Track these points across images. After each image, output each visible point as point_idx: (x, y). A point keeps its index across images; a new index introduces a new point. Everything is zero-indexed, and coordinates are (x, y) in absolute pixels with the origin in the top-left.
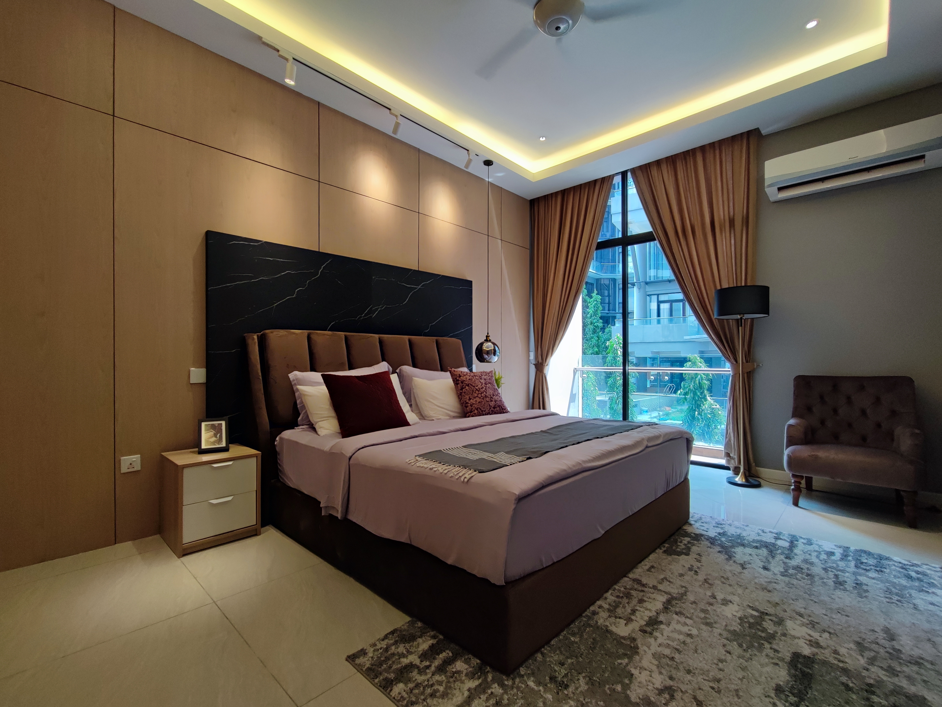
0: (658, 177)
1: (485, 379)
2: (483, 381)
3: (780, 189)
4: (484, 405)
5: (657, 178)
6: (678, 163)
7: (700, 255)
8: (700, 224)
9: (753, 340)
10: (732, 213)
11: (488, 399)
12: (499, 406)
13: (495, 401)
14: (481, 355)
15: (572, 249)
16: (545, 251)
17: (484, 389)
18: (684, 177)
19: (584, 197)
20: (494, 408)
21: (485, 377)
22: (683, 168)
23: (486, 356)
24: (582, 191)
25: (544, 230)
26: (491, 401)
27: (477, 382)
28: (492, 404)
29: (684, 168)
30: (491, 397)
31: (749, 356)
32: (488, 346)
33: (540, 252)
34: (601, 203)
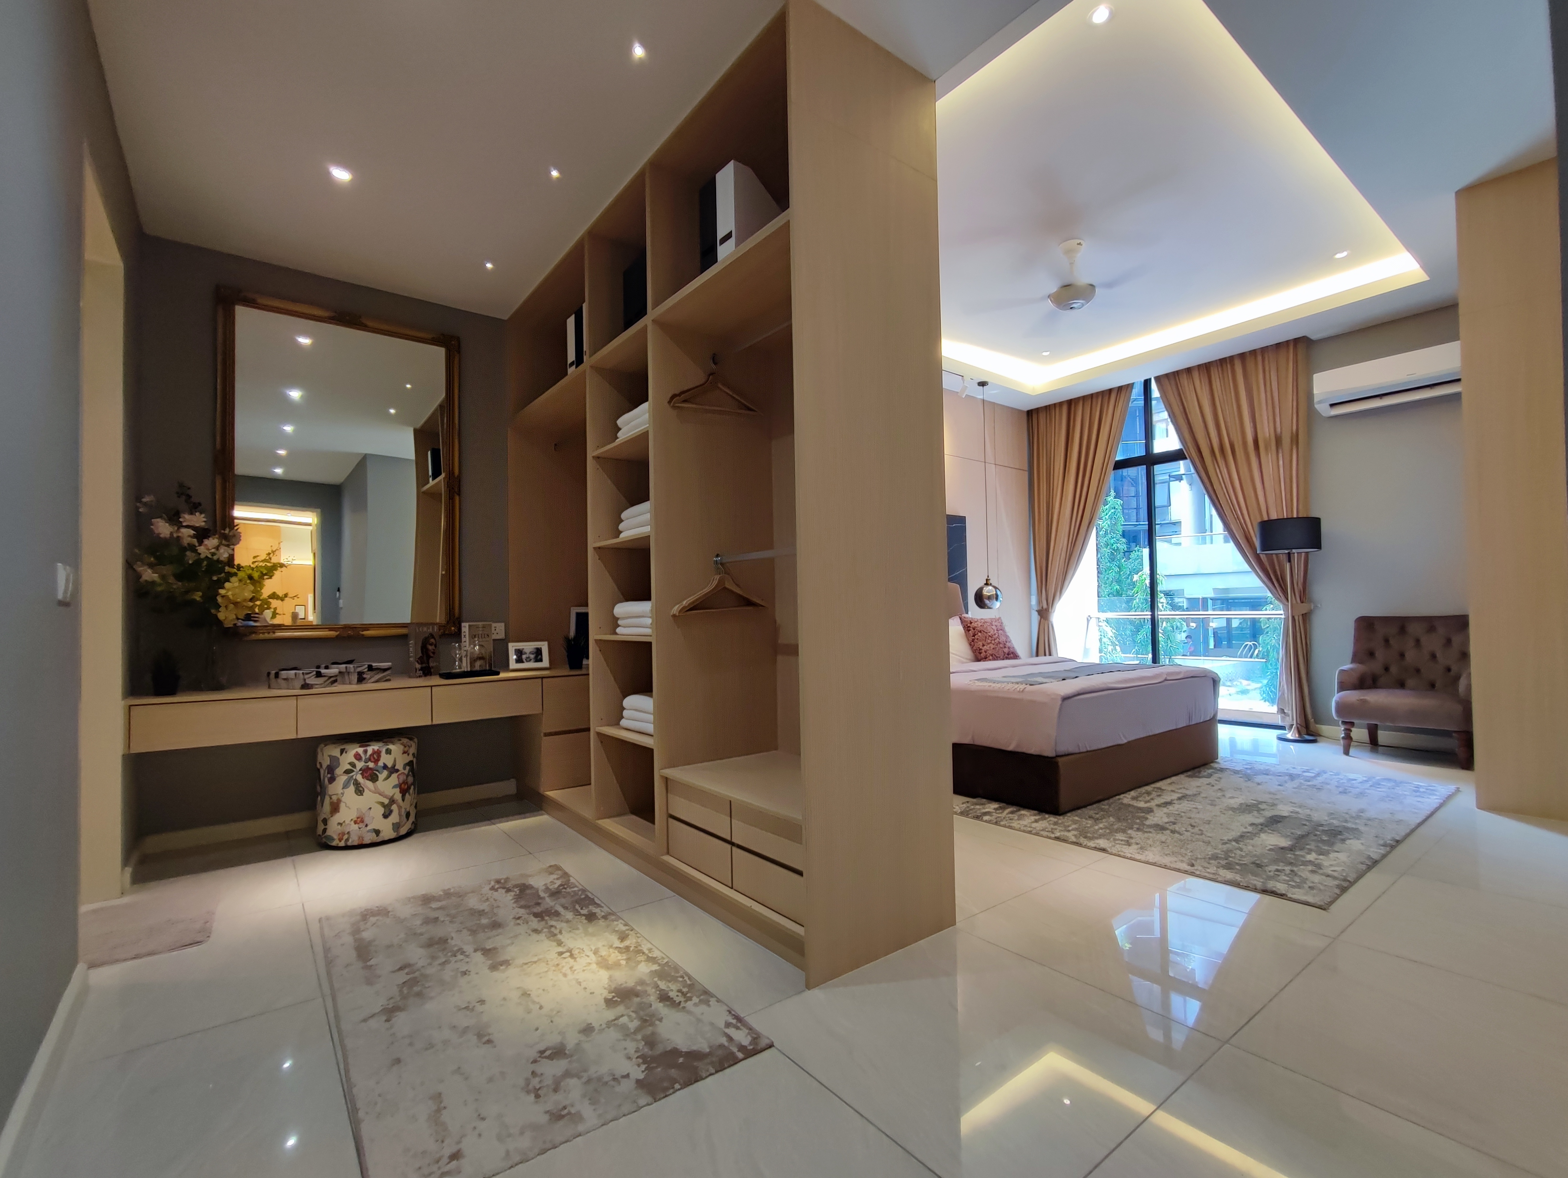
0: (1189, 386)
1: (996, 626)
2: (994, 627)
3: (1332, 405)
4: (998, 652)
5: (1187, 388)
6: (1212, 371)
7: (1242, 478)
8: (1241, 442)
9: (1308, 576)
10: (1279, 430)
11: (1001, 646)
12: (1013, 653)
13: (1009, 648)
14: (981, 600)
15: (1083, 471)
16: (1048, 472)
17: (997, 636)
18: (1221, 385)
19: (1096, 407)
20: (1008, 654)
21: (996, 624)
22: (1219, 377)
23: (987, 602)
24: (1094, 403)
25: (1046, 446)
26: (1005, 647)
27: (988, 628)
28: (1006, 650)
29: (1221, 376)
30: (1005, 644)
31: (1304, 595)
32: (988, 591)
33: (1041, 475)
34: (1118, 415)
